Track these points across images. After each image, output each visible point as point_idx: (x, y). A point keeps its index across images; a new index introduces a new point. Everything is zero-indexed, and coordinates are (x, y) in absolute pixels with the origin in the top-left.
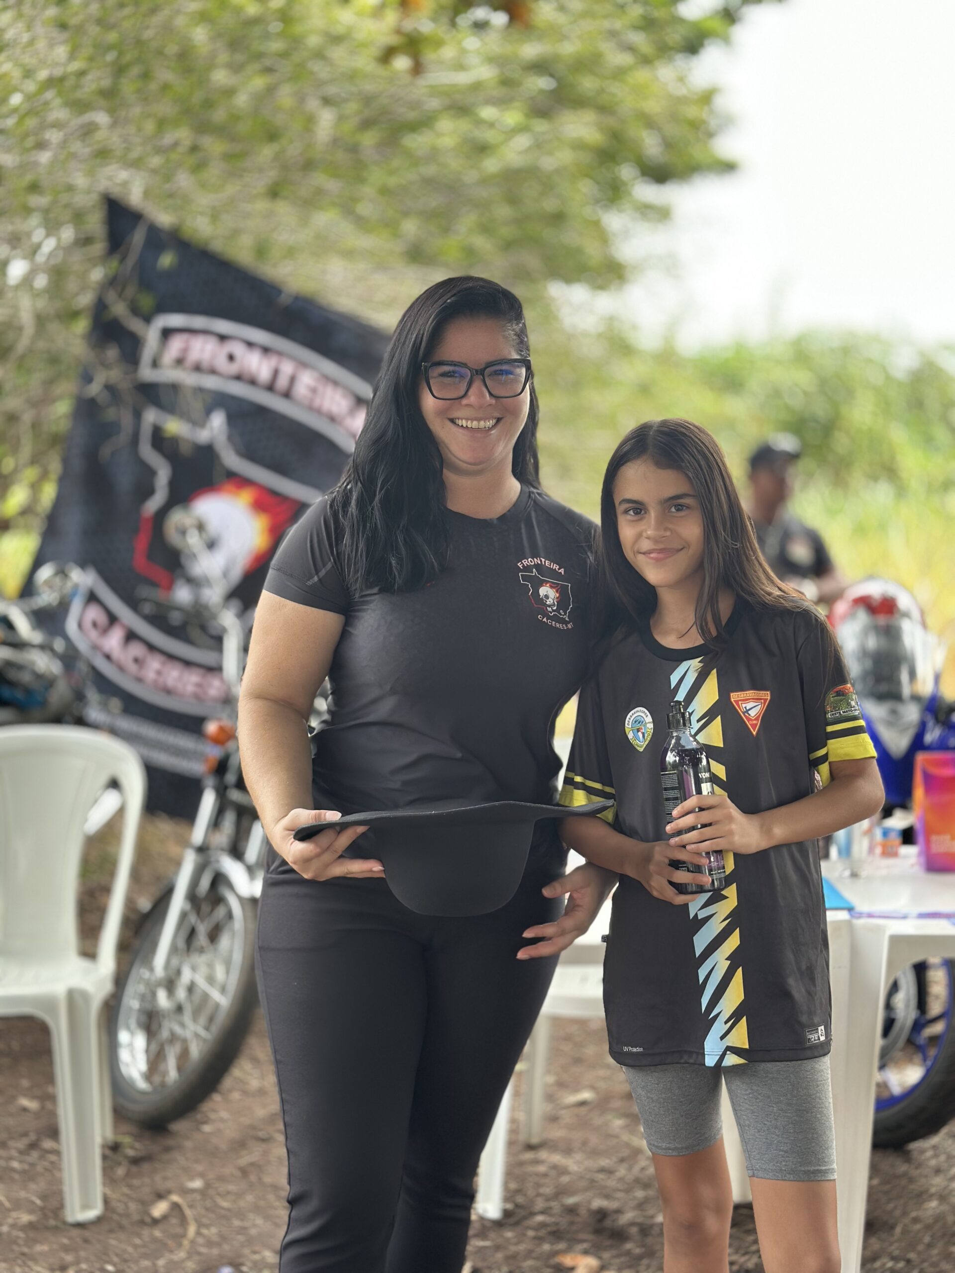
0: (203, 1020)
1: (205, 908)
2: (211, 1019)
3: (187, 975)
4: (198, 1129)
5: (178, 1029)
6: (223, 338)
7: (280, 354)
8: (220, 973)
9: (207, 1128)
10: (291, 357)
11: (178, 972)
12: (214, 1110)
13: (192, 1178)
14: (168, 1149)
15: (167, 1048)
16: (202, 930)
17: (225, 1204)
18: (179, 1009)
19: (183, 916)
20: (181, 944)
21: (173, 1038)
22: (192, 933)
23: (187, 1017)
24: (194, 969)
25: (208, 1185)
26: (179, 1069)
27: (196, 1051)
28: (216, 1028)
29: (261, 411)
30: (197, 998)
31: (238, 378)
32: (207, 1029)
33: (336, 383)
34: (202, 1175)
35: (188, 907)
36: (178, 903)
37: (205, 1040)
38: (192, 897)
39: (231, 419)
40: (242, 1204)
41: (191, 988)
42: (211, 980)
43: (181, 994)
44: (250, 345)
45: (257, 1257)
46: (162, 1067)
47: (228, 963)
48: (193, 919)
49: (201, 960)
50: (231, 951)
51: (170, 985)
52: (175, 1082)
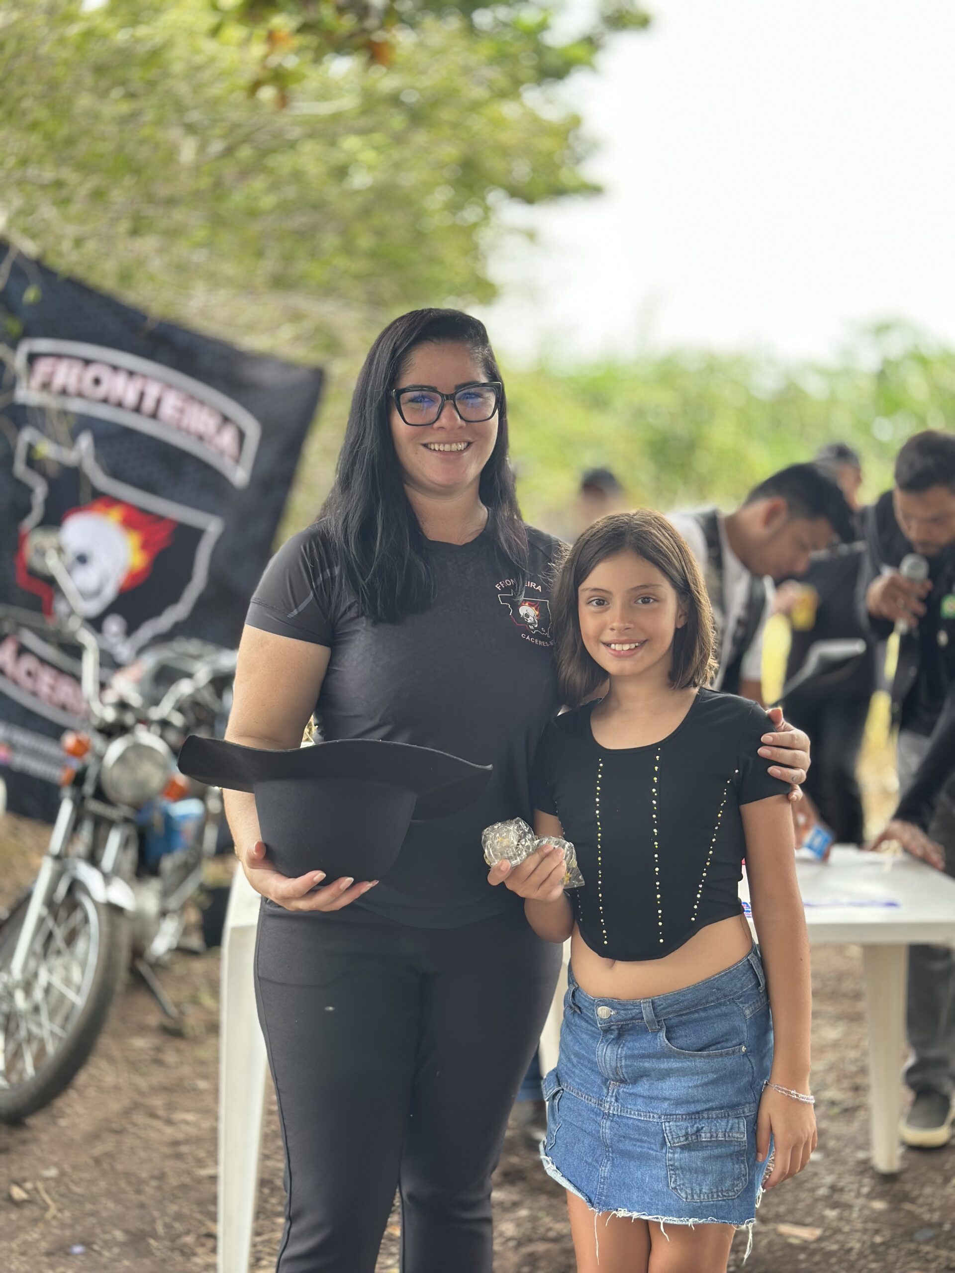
0: (59, 1019)
1: (63, 913)
2: (67, 1018)
3: (43, 977)
4: (55, 1123)
5: (35, 1029)
6: (87, 362)
7: (145, 376)
8: (76, 974)
9: (63, 1122)
10: (157, 379)
11: (36, 975)
12: (69, 1106)
13: (47, 1167)
14: (24, 1142)
15: (24, 1046)
16: (60, 934)
17: (78, 1190)
18: (36, 1009)
19: (41, 921)
20: (38, 948)
21: (30, 1037)
22: (50, 936)
23: (44, 1017)
24: (50, 971)
25: (62, 1173)
26: (36, 1067)
27: (51, 1049)
28: (71, 1026)
29: (128, 433)
30: (53, 998)
31: (105, 401)
32: (63, 1027)
33: (202, 403)
34: (57, 1165)
35: (45, 912)
36: (36, 908)
37: (61, 1038)
38: (49, 902)
39: (98, 441)
40: (94, 1189)
41: (48, 990)
42: (67, 981)
43: (38, 994)
44: (115, 368)
45: (107, 1237)
46: (19, 1066)
47: (83, 965)
48: (50, 923)
49: (57, 963)
50: (87, 954)
51: (28, 987)
52: (32, 1079)
